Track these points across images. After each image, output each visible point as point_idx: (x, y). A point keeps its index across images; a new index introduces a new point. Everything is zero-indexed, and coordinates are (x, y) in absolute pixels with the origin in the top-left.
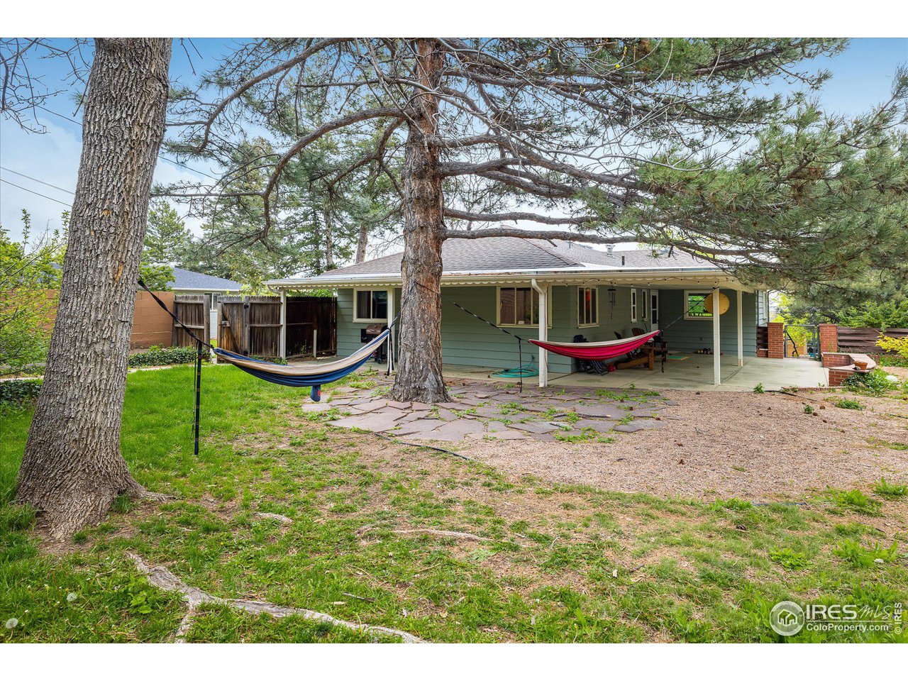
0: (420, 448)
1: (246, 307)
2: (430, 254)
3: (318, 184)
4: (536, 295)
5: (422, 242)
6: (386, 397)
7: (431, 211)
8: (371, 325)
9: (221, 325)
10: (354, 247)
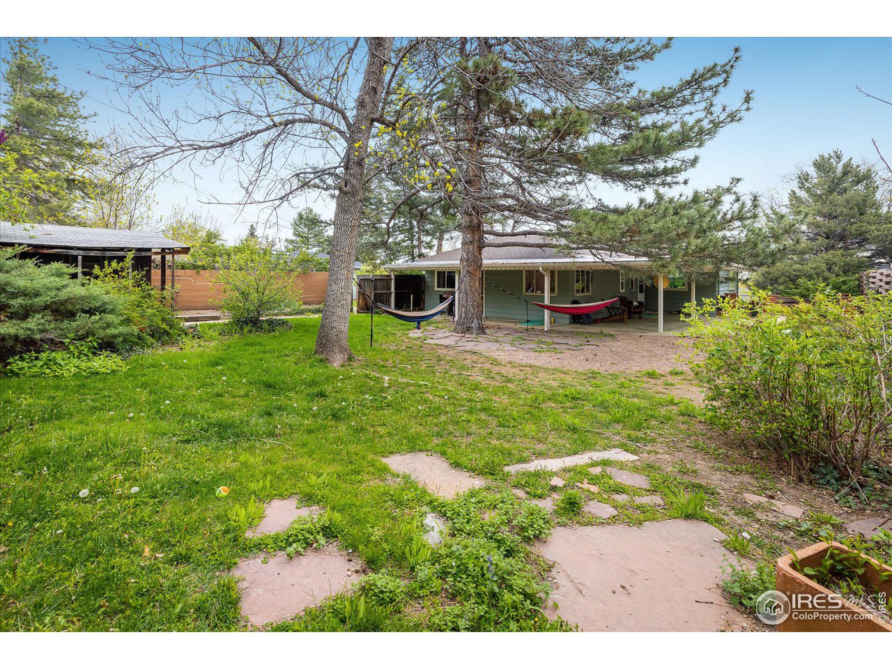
0: (465, 351)
1: (372, 281)
2: (475, 256)
3: (414, 211)
4: (543, 276)
5: (471, 250)
6: (452, 331)
7: (476, 233)
8: (445, 292)
9: (359, 292)
10: (435, 242)
